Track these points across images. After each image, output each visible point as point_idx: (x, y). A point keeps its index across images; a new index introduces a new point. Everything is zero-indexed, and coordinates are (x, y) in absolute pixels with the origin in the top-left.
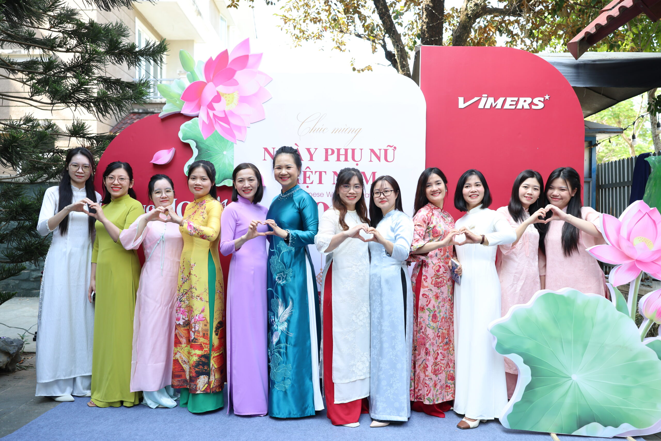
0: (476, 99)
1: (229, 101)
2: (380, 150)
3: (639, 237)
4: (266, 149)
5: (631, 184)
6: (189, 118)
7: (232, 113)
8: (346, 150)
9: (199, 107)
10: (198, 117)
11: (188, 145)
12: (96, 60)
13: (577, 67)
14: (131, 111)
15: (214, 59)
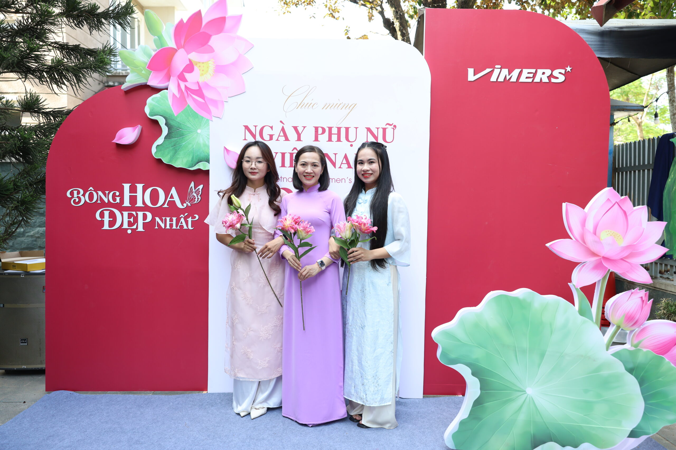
0: (488, 70)
1: (203, 70)
2: (378, 128)
3: (607, 231)
4: (247, 128)
5: (653, 168)
6: (157, 90)
7: (206, 85)
8: (339, 129)
9: (168, 78)
10: (167, 89)
11: (156, 122)
12: (49, 22)
13: (602, 34)
14: (106, 84)
15: (185, 21)
